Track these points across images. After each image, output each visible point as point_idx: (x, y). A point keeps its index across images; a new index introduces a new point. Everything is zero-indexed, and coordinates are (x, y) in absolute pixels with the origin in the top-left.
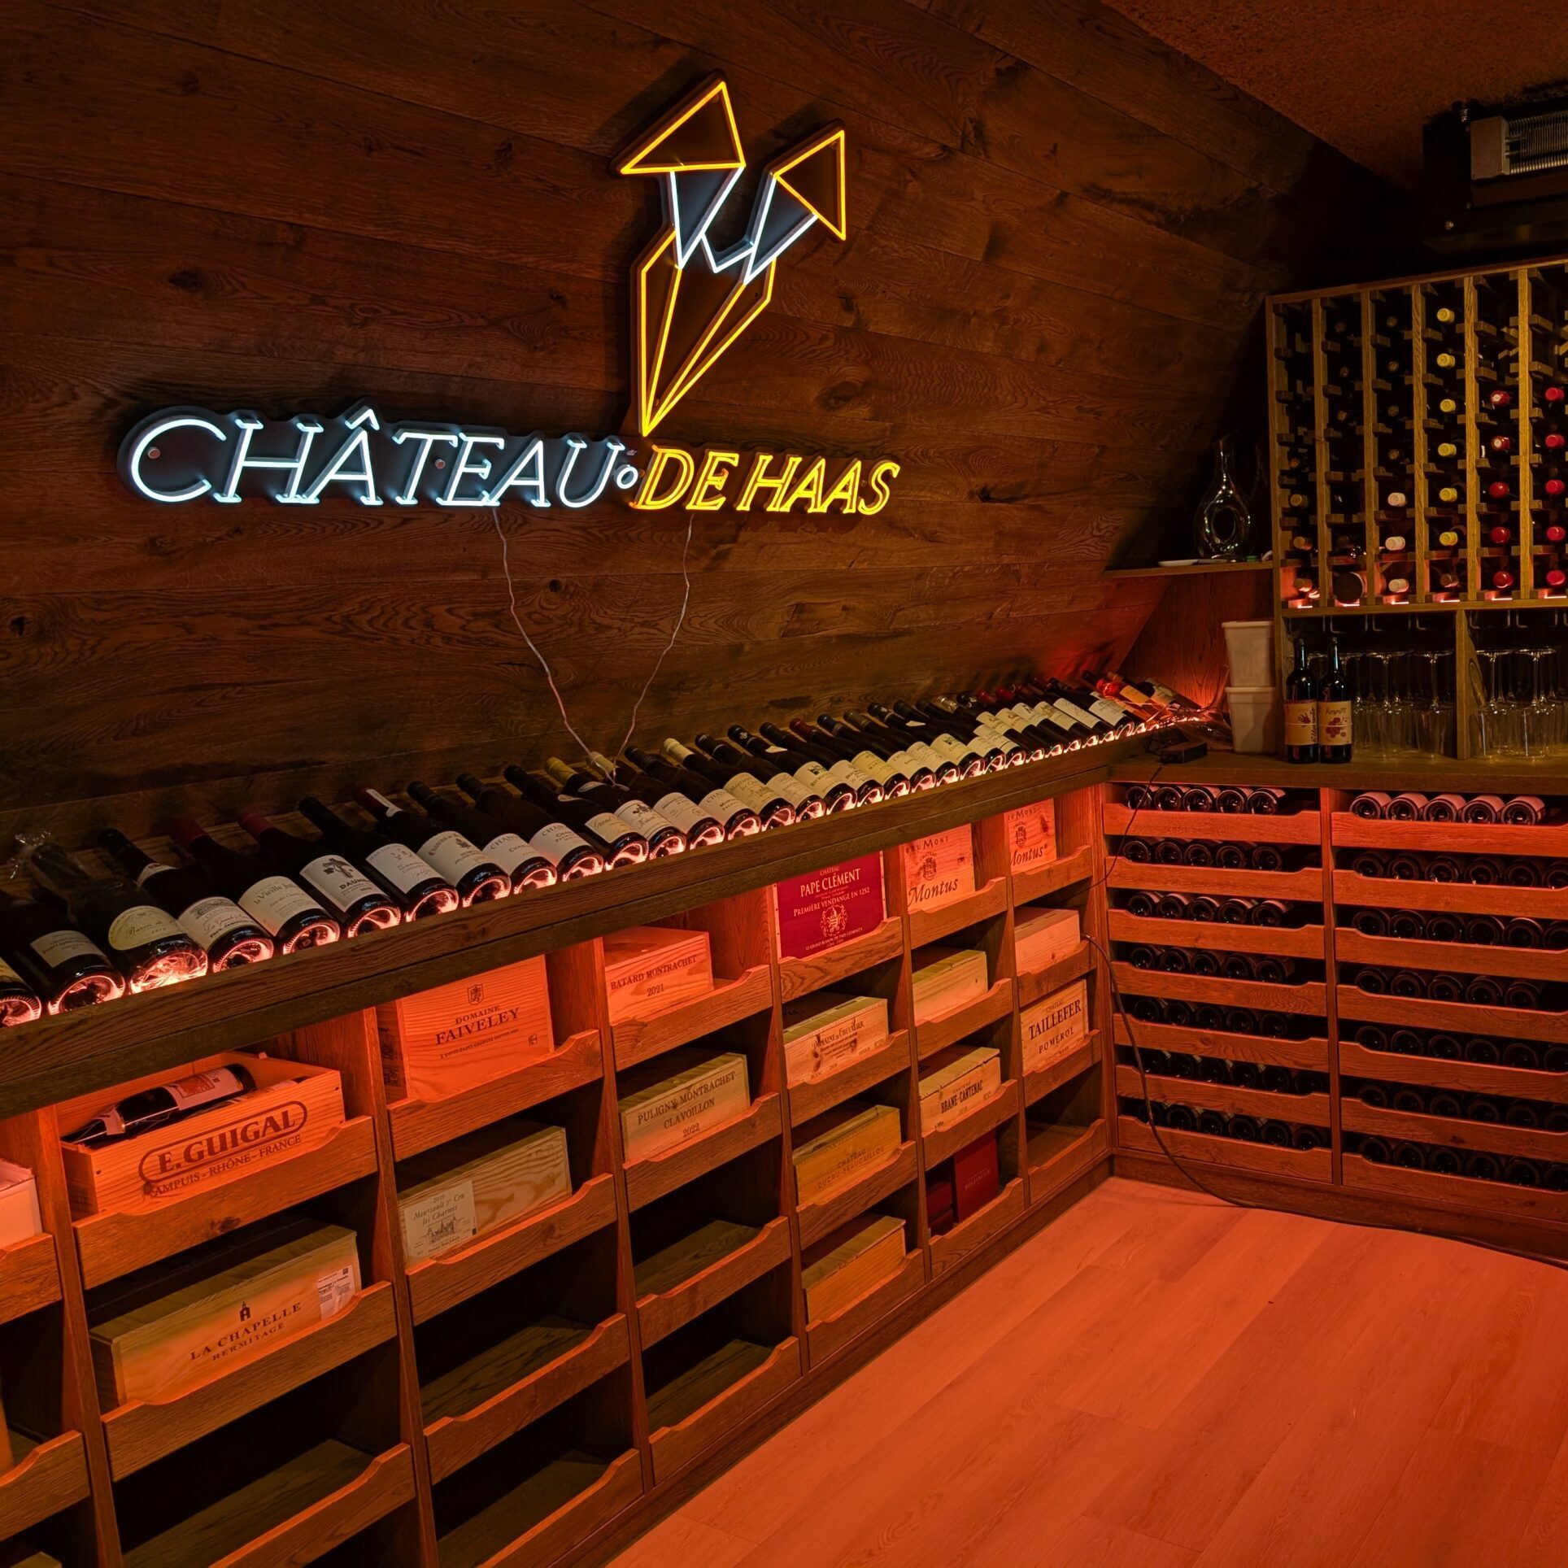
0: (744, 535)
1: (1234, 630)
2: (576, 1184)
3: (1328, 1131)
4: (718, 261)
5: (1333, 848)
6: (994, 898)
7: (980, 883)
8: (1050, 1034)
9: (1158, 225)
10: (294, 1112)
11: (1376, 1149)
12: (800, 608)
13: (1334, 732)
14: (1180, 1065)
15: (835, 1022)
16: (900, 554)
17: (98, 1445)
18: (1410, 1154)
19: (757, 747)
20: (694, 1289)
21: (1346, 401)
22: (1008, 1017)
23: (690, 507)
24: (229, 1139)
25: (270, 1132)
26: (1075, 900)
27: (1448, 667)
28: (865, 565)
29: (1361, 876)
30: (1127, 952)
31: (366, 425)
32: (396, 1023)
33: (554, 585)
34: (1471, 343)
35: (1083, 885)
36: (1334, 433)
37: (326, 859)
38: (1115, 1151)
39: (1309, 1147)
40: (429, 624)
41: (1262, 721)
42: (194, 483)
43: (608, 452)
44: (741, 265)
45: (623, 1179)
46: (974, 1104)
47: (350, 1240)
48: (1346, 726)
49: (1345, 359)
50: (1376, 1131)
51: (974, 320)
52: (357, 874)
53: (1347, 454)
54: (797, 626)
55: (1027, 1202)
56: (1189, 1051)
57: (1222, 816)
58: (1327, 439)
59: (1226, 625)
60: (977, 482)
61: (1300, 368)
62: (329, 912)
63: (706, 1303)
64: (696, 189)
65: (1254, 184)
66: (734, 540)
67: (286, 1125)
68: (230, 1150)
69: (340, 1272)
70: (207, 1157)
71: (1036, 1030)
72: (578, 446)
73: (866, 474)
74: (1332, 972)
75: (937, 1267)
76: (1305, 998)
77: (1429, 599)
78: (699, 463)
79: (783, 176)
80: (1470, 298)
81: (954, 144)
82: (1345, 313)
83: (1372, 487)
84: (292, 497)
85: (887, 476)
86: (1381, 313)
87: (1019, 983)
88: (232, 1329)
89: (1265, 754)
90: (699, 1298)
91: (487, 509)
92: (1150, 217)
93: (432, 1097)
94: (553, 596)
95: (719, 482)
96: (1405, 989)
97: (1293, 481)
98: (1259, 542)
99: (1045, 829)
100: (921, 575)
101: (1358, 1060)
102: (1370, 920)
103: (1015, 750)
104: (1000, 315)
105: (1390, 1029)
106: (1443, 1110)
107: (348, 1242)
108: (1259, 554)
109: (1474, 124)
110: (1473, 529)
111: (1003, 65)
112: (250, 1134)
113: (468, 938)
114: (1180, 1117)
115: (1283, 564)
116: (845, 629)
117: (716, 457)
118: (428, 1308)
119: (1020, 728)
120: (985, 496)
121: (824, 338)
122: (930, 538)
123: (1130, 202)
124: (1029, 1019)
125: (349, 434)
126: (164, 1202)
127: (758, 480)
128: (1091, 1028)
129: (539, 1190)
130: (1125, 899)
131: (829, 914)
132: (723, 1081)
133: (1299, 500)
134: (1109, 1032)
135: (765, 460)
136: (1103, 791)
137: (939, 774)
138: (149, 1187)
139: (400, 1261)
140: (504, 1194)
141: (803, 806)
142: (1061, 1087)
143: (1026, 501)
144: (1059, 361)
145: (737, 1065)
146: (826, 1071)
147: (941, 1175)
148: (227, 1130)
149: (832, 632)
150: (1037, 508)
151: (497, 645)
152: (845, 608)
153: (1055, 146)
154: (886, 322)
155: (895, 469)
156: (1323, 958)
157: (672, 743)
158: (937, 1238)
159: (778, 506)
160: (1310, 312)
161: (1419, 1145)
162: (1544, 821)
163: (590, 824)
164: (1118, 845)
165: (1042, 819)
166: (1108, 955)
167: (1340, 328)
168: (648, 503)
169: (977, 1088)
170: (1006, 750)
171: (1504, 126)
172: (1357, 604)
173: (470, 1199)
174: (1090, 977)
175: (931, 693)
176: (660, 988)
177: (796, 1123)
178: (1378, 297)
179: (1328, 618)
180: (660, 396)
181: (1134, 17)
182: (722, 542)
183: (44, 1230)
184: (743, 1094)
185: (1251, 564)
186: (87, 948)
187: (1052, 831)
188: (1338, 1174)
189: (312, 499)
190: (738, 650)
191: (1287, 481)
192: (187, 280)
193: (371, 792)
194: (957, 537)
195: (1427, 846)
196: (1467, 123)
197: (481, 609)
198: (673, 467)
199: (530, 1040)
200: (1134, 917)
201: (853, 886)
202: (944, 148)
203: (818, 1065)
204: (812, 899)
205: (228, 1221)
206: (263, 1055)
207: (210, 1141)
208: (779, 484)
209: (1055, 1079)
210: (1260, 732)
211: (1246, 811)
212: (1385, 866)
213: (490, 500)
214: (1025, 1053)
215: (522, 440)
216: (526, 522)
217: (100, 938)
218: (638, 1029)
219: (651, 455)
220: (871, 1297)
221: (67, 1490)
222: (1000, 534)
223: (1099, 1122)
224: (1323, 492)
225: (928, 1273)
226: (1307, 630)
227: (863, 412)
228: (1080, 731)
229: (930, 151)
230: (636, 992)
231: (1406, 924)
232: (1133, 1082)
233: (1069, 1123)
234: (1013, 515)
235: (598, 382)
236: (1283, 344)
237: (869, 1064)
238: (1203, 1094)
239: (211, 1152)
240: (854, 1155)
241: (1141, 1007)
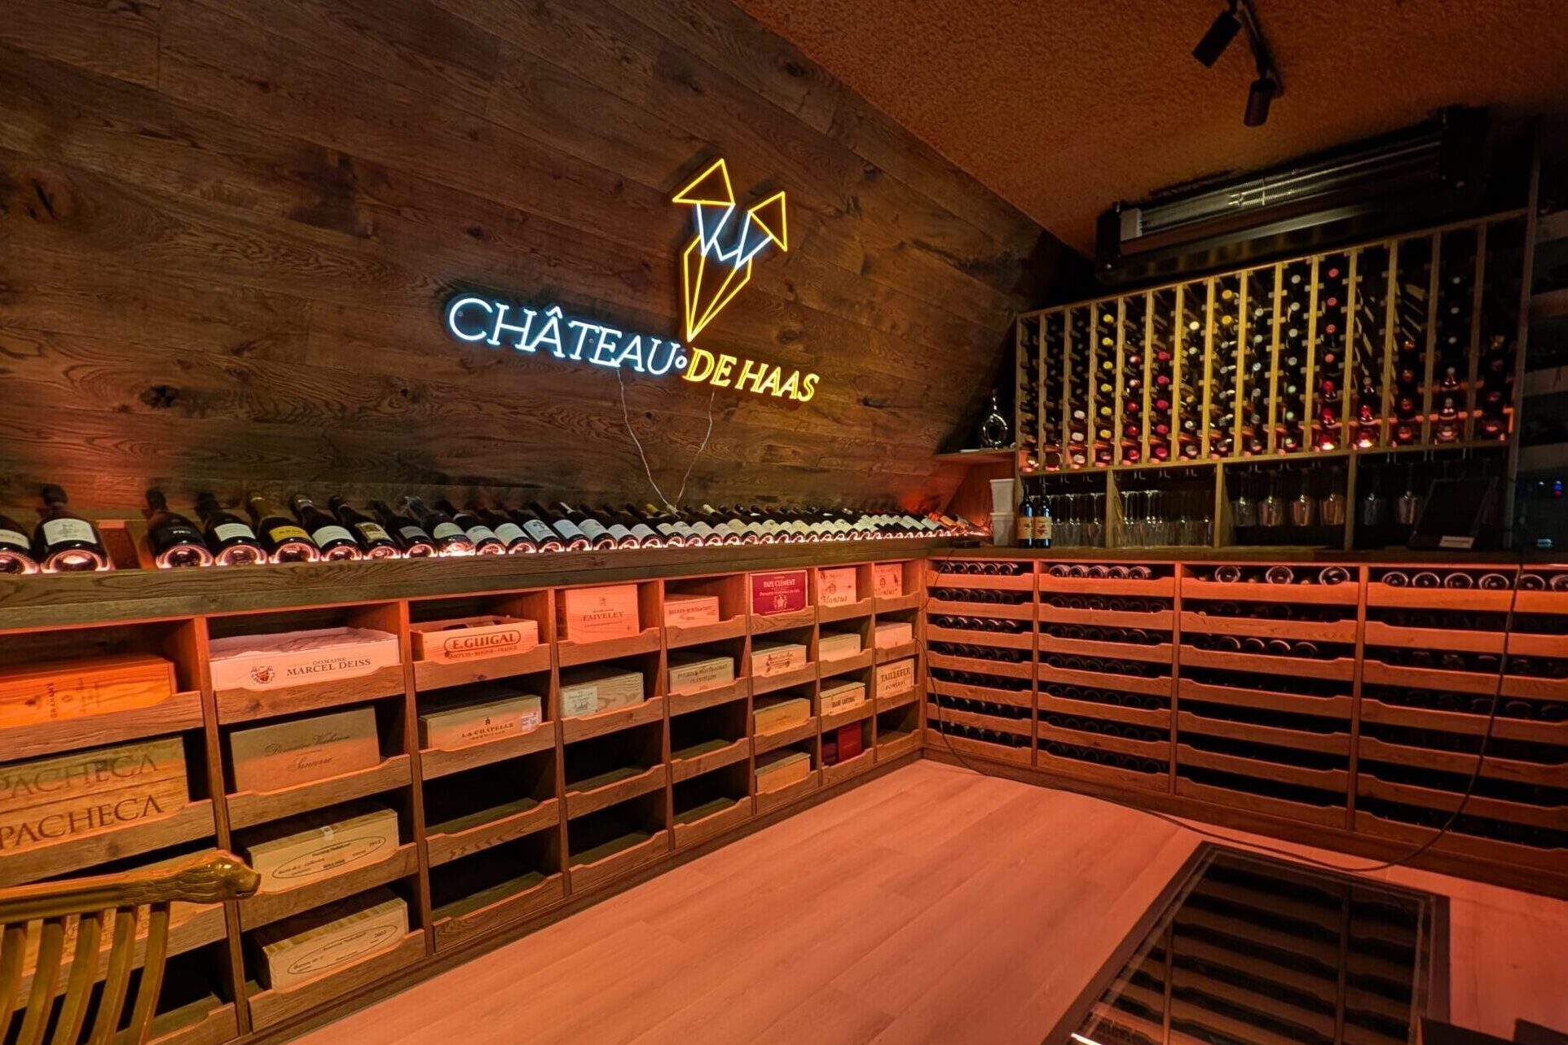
0: (742, 404)
1: (995, 483)
2: (646, 697)
3: (1030, 738)
4: (723, 254)
5: (1040, 593)
6: (864, 609)
7: (859, 598)
8: (892, 681)
9: (954, 266)
10: (515, 635)
11: (1055, 748)
12: (770, 447)
13: (1041, 532)
14: (960, 704)
15: (779, 652)
16: (821, 427)
17: (416, 765)
18: (1071, 751)
19: (747, 514)
20: (699, 761)
21: (1056, 367)
22: (869, 669)
23: (712, 382)
24: (485, 641)
25: (504, 642)
26: (911, 618)
27: (1103, 501)
28: (803, 430)
29: (1053, 607)
30: (935, 646)
31: (555, 315)
32: (565, 607)
33: (649, 415)
34: (1121, 332)
35: (915, 611)
36: (1048, 382)
37: (535, 521)
38: (925, 746)
39: (1020, 747)
40: (589, 424)
41: (1008, 530)
42: (479, 332)
43: (671, 347)
44: (734, 258)
45: (667, 701)
46: (849, 707)
47: (538, 700)
48: (1048, 529)
49: (1056, 346)
50: (1053, 739)
51: (857, 306)
52: (547, 528)
53: (1055, 393)
54: (769, 457)
55: (875, 760)
56: (962, 696)
57: (985, 576)
58: (1045, 385)
59: (992, 481)
60: (862, 394)
61: (1033, 352)
62: (532, 540)
63: (705, 769)
64: (711, 215)
65: (1008, 250)
66: (736, 406)
67: (511, 640)
68: (485, 646)
69: (532, 715)
70: (474, 647)
71: (885, 678)
72: (657, 342)
73: (801, 380)
74: (1036, 657)
75: (825, 781)
76: (1022, 670)
77: (1094, 465)
78: (717, 360)
79: (756, 213)
80: (1122, 309)
81: (844, 209)
82: (1057, 321)
83: (1067, 408)
84: (522, 346)
85: (812, 381)
86: (1075, 319)
87: (876, 652)
88: (481, 728)
89: (1009, 546)
90: (702, 766)
91: (613, 369)
92: (950, 261)
93: (577, 641)
94: (648, 421)
95: (727, 372)
96: (1073, 665)
97: (1028, 408)
98: (1010, 438)
99: (896, 581)
100: (834, 440)
101: (1047, 702)
102: (1056, 629)
103: (877, 531)
104: (870, 303)
105: (1064, 686)
106: (1091, 729)
107: (537, 701)
108: (1008, 445)
109: (1124, 213)
110: (1119, 429)
111: (868, 169)
112: (494, 641)
113: (595, 564)
114: (958, 730)
115: (1021, 449)
116: (794, 463)
117: (724, 358)
118: (571, 738)
119: (883, 524)
120: (866, 402)
121: (779, 305)
122: (837, 420)
123: (939, 252)
124: (881, 672)
125: (549, 318)
126: (453, 661)
127: (746, 374)
128: (915, 683)
129: (628, 699)
130: (935, 619)
131: (778, 598)
132: (721, 668)
133: (1030, 416)
134: (924, 686)
135: (749, 364)
136: (927, 564)
137: (835, 535)
138: (447, 654)
139: (559, 716)
140: (611, 697)
141: (763, 536)
142: (896, 709)
143: (889, 409)
144: (903, 334)
145: (729, 662)
146: (772, 673)
147: (830, 737)
148: (484, 637)
149: (787, 464)
150: (894, 414)
151: (622, 441)
152: (793, 452)
153: (897, 216)
154: (811, 302)
155: (817, 379)
156: (1031, 648)
157: (706, 507)
158: (827, 767)
159: (757, 389)
160: (1039, 322)
161: (1077, 747)
162: (1149, 578)
163: (659, 527)
164: (935, 592)
165: (895, 576)
166: (926, 648)
167: (1054, 328)
168: (691, 377)
169: (852, 699)
170: (872, 531)
171: (1139, 213)
172: (1057, 469)
173: (595, 696)
174: (916, 657)
175: (842, 505)
176: (693, 618)
177: (755, 693)
178: (1075, 312)
179: (1042, 476)
180: (696, 321)
181: (936, 148)
182: (730, 406)
183: (401, 662)
184: (731, 675)
185: (1005, 450)
186: (423, 534)
187: (900, 582)
188: (1034, 761)
189: (531, 348)
190: (739, 465)
191: (1024, 407)
192: (476, 233)
193: (563, 504)
194: (851, 422)
195: (1087, 591)
196: (1120, 213)
197: (614, 422)
198: (703, 361)
199: (628, 628)
200: (939, 628)
201: (791, 587)
202: (838, 210)
203: (769, 670)
204: (769, 589)
205: (481, 676)
206: (508, 616)
207: (476, 639)
208: (758, 378)
209: (894, 703)
210: (1007, 537)
211: (997, 574)
212: (1065, 602)
213: (615, 363)
214: (878, 688)
215: (630, 335)
216: (634, 380)
217: (430, 532)
218: (679, 632)
219: (693, 353)
220: (790, 787)
221: (404, 780)
222: (875, 425)
223: (916, 731)
224: (1042, 412)
225: (821, 783)
226: (1032, 483)
227: (800, 347)
228: (914, 530)
229: (831, 211)
230: (682, 618)
231: (1074, 631)
232: (935, 711)
233: (903, 731)
234: (882, 416)
235: (668, 313)
236: (1026, 339)
237: (795, 674)
238: (969, 718)
239: (477, 645)
240: (785, 717)
241: (940, 674)
